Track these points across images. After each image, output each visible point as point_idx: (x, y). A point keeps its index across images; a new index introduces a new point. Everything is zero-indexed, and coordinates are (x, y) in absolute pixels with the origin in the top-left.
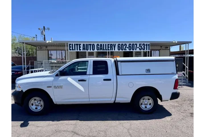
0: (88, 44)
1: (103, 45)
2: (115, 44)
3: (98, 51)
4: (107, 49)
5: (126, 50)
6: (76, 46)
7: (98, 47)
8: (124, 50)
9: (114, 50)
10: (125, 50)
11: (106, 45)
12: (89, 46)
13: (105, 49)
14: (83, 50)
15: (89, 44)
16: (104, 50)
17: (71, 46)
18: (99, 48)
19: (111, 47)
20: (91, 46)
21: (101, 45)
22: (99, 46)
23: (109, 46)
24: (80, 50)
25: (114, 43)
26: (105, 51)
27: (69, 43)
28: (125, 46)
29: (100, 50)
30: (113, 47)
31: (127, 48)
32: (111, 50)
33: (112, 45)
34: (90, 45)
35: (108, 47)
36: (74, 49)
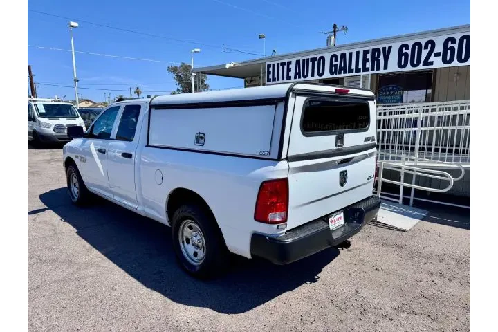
0: (308, 60)
1: (351, 54)
2: (390, 48)
3: (335, 76)
4: (361, 66)
5: (431, 63)
6: (281, 68)
7: (334, 63)
8: (424, 65)
9: (386, 67)
10: (427, 63)
11: (358, 53)
12: (310, 63)
13: (353, 67)
14: (295, 78)
15: (310, 57)
16: (351, 71)
17: (271, 69)
18: (336, 65)
19: (374, 59)
20: (316, 63)
21: (343, 56)
22: (336, 60)
23: (369, 56)
24: (289, 78)
25: (384, 46)
26: (354, 74)
27: (267, 64)
28: (426, 47)
29: (340, 73)
30: (382, 59)
31: (437, 55)
32: (373, 69)
33: (378, 50)
34: (313, 60)
35: (365, 60)
36: (276, 76)
